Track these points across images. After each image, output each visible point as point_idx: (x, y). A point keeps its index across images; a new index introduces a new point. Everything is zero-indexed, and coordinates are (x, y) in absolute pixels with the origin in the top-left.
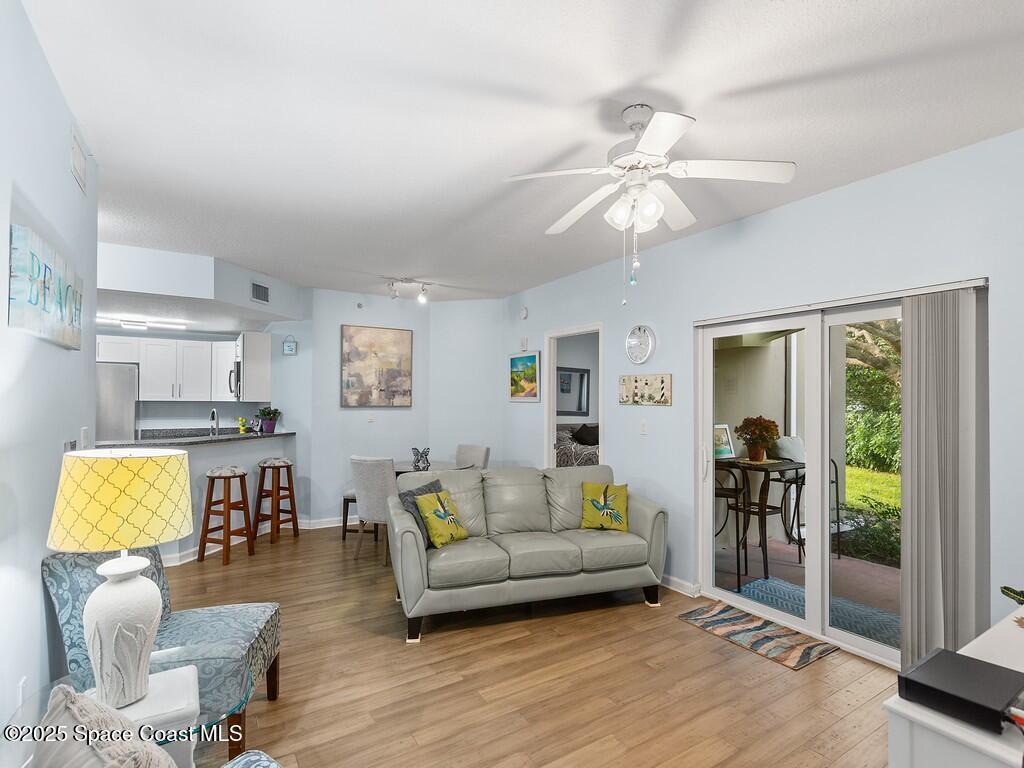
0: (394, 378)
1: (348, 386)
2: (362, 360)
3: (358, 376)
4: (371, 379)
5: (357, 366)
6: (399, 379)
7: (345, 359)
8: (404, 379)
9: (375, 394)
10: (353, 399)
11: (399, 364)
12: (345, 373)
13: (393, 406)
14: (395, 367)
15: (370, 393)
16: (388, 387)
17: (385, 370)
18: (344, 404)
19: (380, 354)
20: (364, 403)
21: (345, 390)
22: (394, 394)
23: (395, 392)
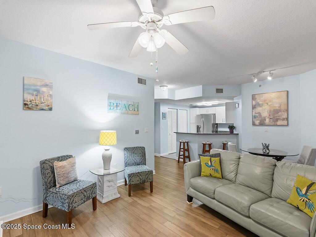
0: (278, 113)
1: (255, 118)
2: (261, 107)
3: (259, 113)
4: (265, 114)
5: (259, 109)
6: (280, 113)
7: (254, 107)
8: (283, 113)
9: (267, 120)
10: (257, 122)
11: (280, 107)
12: (254, 113)
13: (277, 125)
14: (277, 108)
15: (265, 120)
16: (274, 117)
17: (272, 110)
18: (254, 124)
19: (269, 104)
20: (262, 124)
21: (254, 119)
22: (277, 120)
23: (278, 119)
